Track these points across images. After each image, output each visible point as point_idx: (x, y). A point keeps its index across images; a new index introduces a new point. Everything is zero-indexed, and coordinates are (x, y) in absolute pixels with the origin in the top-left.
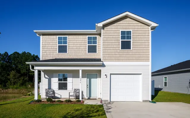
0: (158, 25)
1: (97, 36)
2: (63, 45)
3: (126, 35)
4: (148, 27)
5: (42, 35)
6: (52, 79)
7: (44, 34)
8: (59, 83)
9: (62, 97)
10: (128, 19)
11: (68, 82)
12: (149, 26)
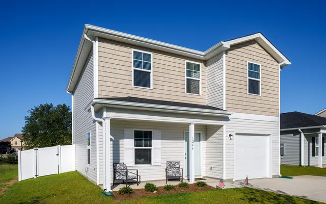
0: (290, 63)
1: (200, 64)
2: (142, 70)
3: (254, 70)
4: (276, 63)
5: (97, 39)
6: (120, 141)
7: (102, 39)
8: (135, 149)
9: (141, 180)
10: (256, 46)
11: (152, 148)
12: (278, 62)
